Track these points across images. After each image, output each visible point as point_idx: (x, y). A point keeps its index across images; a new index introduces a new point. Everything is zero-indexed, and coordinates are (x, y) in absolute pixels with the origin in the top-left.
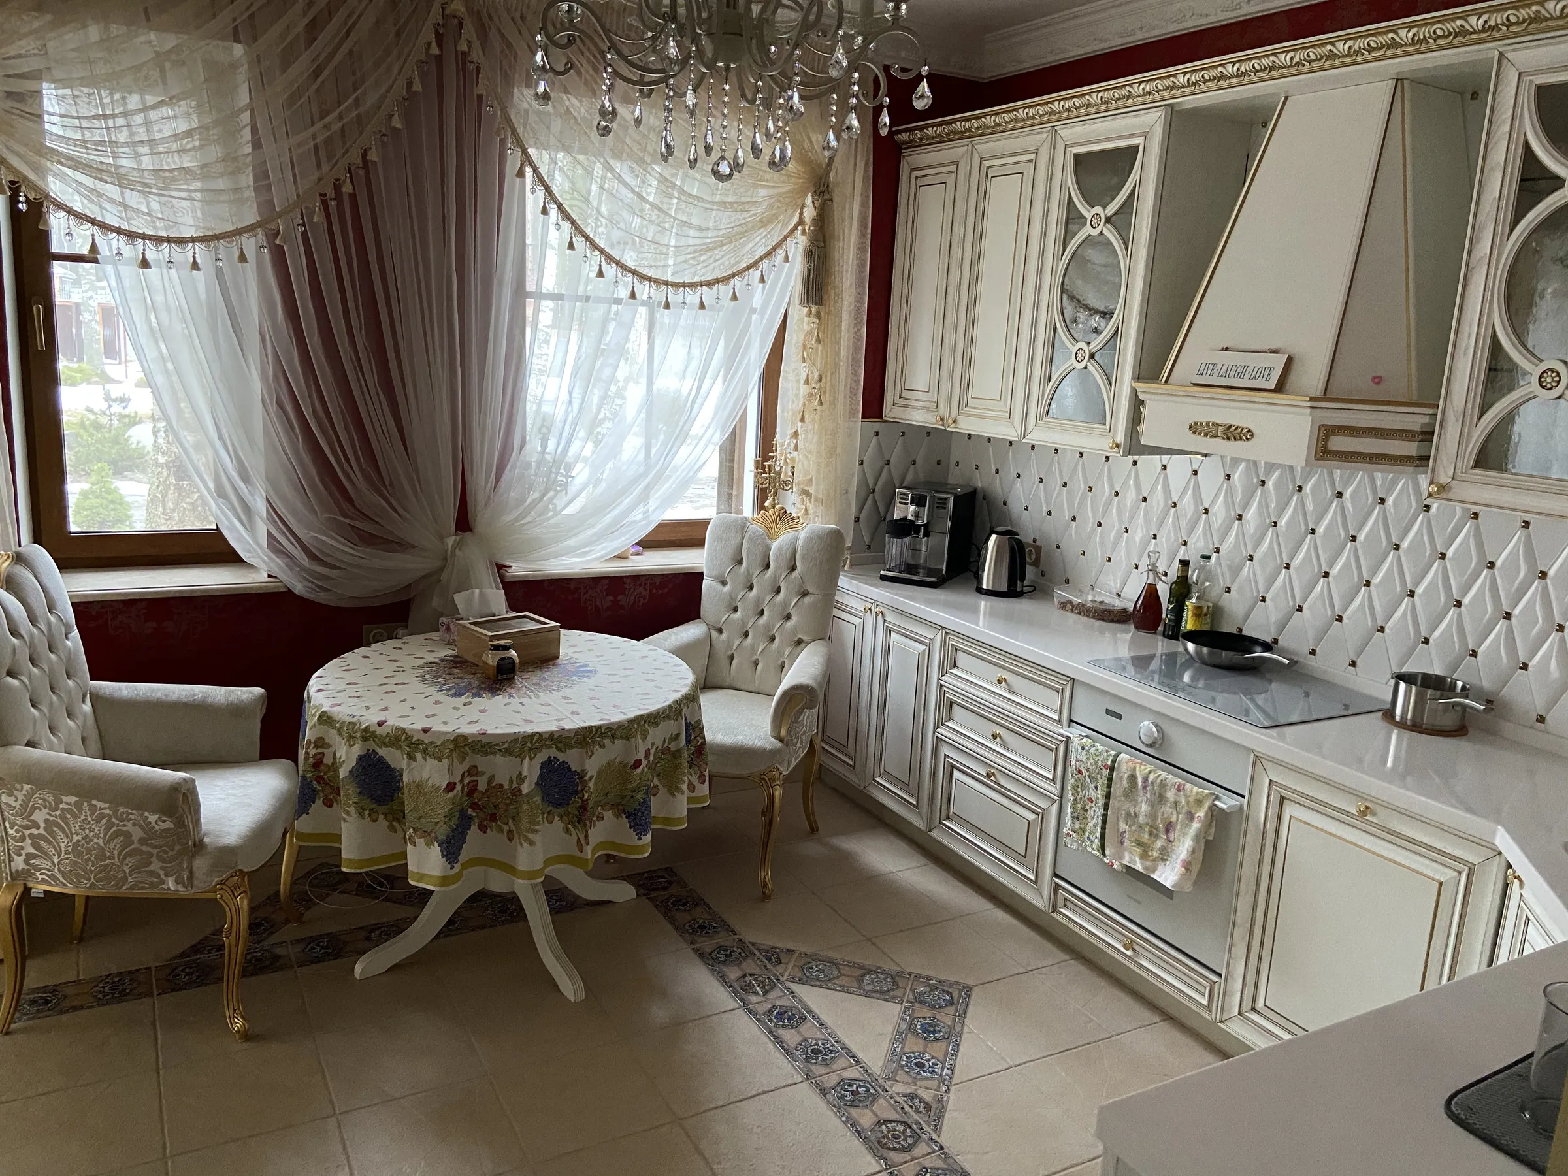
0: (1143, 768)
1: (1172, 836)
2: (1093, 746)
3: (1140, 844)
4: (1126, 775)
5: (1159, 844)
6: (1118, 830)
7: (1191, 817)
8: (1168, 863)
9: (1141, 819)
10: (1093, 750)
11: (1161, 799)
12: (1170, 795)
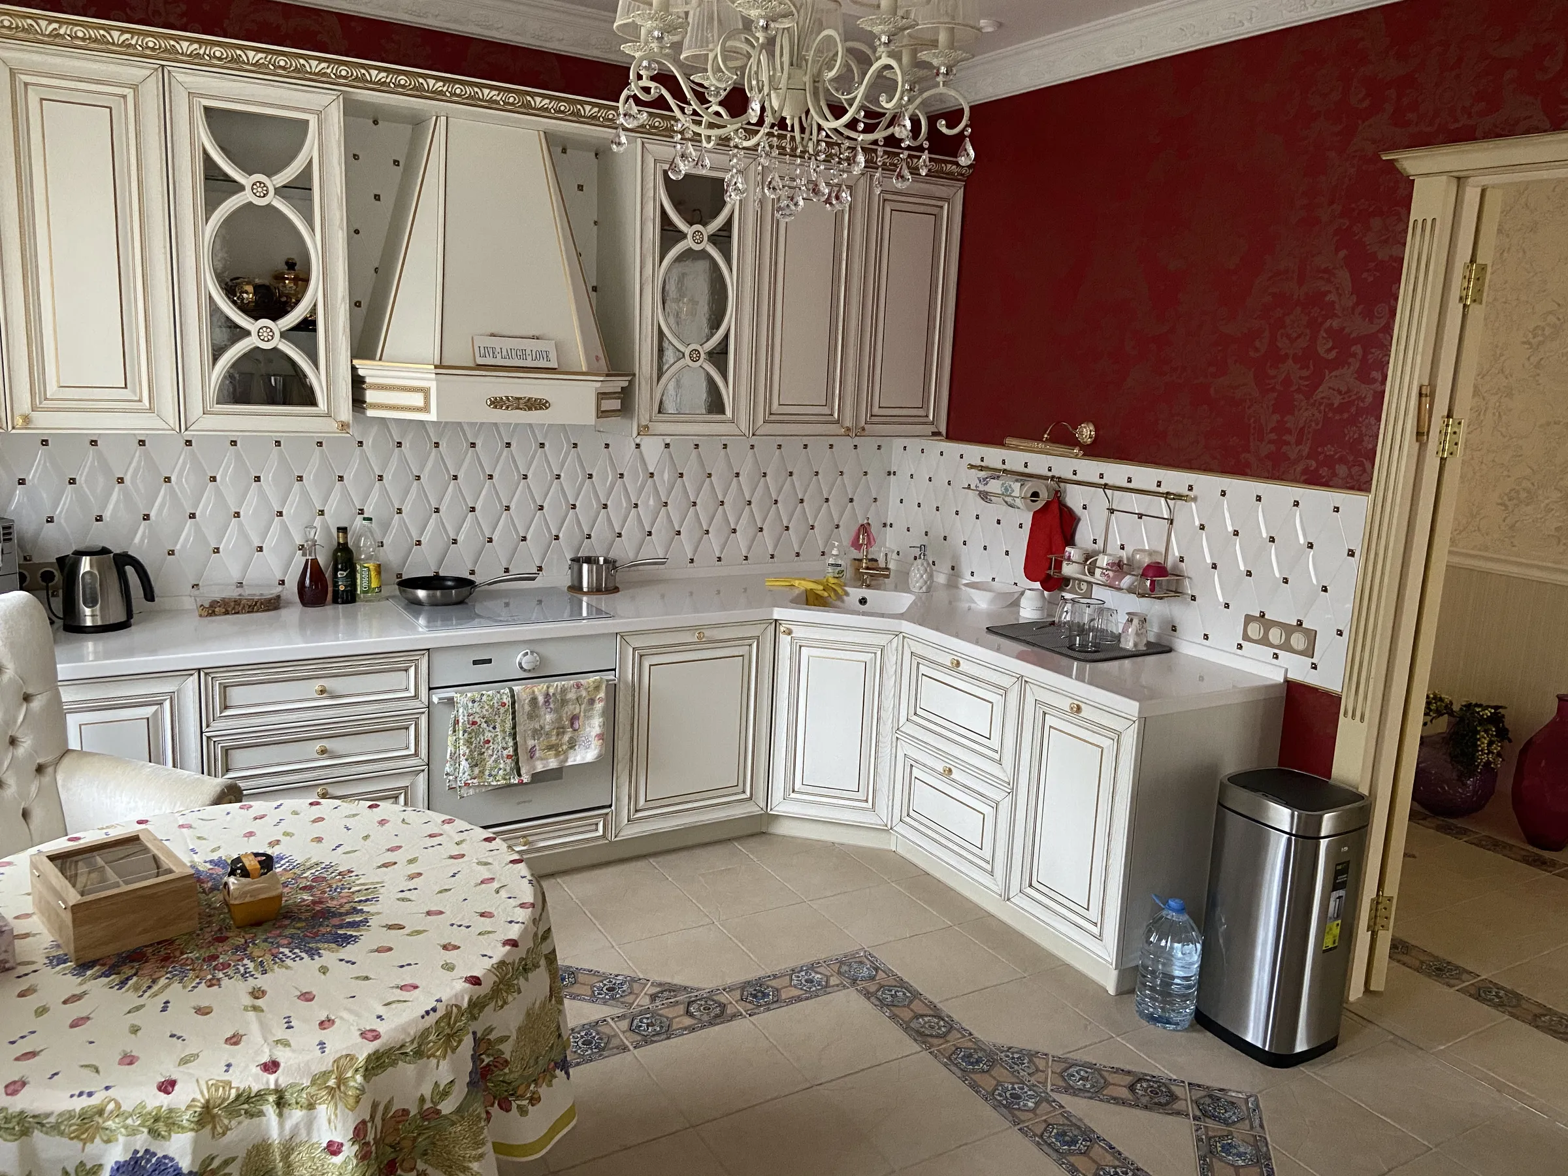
0: (539, 688)
1: (576, 726)
2: (483, 695)
3: (550, 748)
4: (527, 701)
5: (566, 738)
6: (527, 748)
7: (592, 702)
8: (577, 747)
9: (547, 728)
10: (484, 698)
11: (564, 702)
12: (571, 695)
